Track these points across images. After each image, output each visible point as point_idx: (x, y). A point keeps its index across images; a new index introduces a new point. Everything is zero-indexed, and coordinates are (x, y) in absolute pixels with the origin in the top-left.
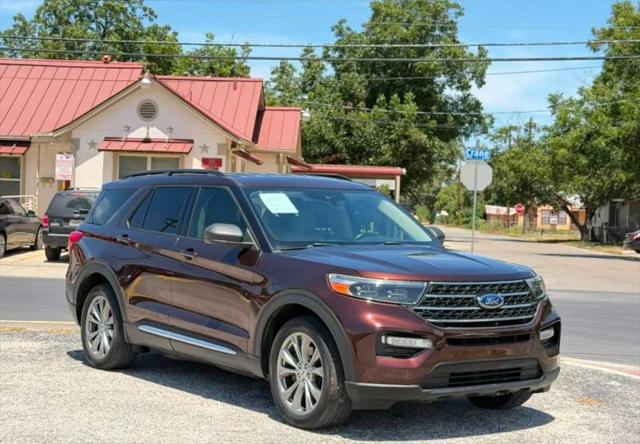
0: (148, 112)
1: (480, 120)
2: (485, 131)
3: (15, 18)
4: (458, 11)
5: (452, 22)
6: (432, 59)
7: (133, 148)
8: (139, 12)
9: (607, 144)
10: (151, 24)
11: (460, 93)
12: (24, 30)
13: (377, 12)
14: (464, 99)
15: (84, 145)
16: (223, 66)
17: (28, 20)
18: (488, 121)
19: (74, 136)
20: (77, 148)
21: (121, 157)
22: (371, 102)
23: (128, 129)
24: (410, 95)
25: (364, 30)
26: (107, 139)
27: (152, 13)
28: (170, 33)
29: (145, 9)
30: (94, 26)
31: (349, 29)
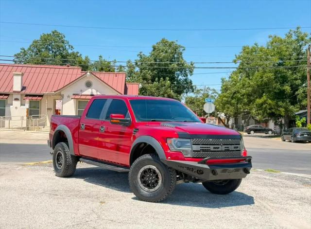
0: (89, 85)
1: (192, 87)
2: (193, 91)
3: (21, 49)
4: (183, 48)
5: (181, 52)
6: (174, 65)
7: (84, 98)
8: (67, 47)
9: (241, 96)
10: (72, 51)
11: (184, 78)
12: (25, 53)
13: (154, 49)
14: (186, 80)
15: (65, 97)
16: (105, 68)
17: (26, 49)
18: (194, 88)
19: (62, 93)
20: (63, 97)
21: (79, 101)
22: (153, 80)
23: (81, 91)
24: (168, 78)
25: (150, 55)
26: (74, 95)
27: (72, 47)
28: (79, 55)
29: (69, 46)
30: (51, 52)
31: (144, 55)
